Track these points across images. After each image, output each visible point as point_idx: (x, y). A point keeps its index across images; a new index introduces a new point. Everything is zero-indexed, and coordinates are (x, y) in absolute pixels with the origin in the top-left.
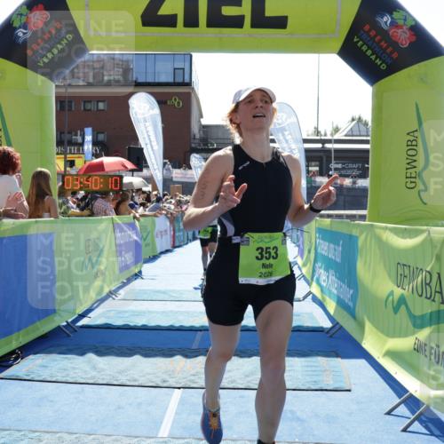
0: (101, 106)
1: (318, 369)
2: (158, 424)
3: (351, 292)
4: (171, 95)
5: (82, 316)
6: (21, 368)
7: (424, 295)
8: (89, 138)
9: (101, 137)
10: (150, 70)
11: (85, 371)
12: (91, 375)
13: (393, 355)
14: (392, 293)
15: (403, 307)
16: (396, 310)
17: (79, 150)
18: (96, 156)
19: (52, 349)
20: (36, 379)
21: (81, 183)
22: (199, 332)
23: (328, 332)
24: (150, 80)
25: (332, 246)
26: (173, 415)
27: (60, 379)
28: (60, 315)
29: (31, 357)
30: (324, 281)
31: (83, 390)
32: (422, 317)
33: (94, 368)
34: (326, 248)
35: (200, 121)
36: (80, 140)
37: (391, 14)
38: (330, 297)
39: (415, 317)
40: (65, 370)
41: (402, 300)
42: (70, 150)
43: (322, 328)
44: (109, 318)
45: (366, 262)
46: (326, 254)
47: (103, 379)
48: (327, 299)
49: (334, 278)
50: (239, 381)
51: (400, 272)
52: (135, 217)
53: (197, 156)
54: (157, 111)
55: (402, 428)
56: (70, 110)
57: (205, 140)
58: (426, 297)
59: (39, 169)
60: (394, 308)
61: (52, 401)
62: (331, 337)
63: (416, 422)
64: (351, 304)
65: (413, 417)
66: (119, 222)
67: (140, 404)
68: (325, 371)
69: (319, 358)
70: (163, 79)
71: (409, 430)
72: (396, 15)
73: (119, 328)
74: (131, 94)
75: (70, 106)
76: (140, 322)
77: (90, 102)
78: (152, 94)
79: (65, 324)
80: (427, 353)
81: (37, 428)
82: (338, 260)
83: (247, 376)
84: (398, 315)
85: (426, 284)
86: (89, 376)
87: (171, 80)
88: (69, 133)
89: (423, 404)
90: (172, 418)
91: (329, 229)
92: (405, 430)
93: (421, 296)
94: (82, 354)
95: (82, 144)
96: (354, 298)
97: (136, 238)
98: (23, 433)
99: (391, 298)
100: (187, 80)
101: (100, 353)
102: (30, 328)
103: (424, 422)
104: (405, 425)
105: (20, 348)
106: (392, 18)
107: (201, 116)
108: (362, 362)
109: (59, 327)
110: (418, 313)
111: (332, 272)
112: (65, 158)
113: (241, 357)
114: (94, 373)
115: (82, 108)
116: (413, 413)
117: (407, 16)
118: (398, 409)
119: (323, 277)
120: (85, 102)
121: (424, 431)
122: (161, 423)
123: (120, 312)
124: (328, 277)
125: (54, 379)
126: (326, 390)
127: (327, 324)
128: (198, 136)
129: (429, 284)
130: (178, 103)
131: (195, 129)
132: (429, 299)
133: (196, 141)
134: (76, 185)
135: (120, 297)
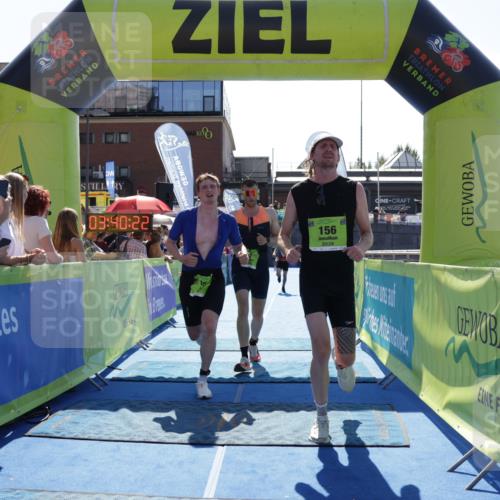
0: (124, 138)
1: (373, 423)
2: (202, 483)
3: (407, 339)
4: (200, 125)
5: (112, 368)
6: (49, 424)
7: (489, 342)
8: (110, 173)
9: (124, 172)
10: (177, 99)
11: (120, 428)
12: (125, 432)
13: (455, 407)
14: (453, 340)
15: (465, 355)
16: (457, 358)
17: (100, 186)
18: (120, 193)
19: (81, 404)
20: (67, 436)
21: (107, 223)
22: (240, 385)
23: (380, 384)
24: (177, 109)
25: (384, 289)
26: (218, 473)
27: (93, 436)
28: (88, 367)
29: (60, 412)
30: (375, 327)
31: (119, 448)
32: (487, 365)
33: (130, 424)
34: (376, 292)
35: (232, 154)
36: (101, 176)
37: (443, 36)
38: (382, 346)
39: (478, 365)
40: (98, 426)
41: (464, 348)
42: (91, 186)
43: (374, 378)
44: (141, 369)
45: (423, 308)
46: (376, 298)
47: (139, 436)
48: (379, 347)
49: (386, 324)
50: (287, 437)
51: (461, 316)
52: (166, 259)
53: (231, 191)
54: (186, 143)
55: (467, 486)
56: (91, 143)
57: (237, 174)
58: (491, 344)
59: (66, 209)
60: (455, 356)
61: (86, 460)
62: (384, 388)
63: (483, 480)
64: (406, 352)
65: (478, 475)
66: (149, 265)
67: (181, 463)
68: (381, 425)
69: (374, 412)
70: (191, 108)
71: (475, 488)
72: (448, 37)
73: (152, 381)
74: (158, 125)
75: (91, 139)
76: (175, 374)
77: (112, 133)
78: (180, 124)
79: (94, 376)
80: (493, 405)
81: (72, 489)
82: (392, 304)
83: (296, 431)
84: (459, 364)
85: (491, 329)
86: (124, 433)
87: (200, 109)
88: (90, 168)
89: (490, 460)
90: (217, 478)
91: (379, 270)
92: (470, 488)
93: (485, 342)
94: (115, 409)
95: (103, 180)
96: (410, 346)
97: (167, 282)
98: (57, 494)
99: (452, 345)
100: (218, 109)
101: (135, 408)
102: (58, 380)
103: (491, 479)
104: (470, 484)
105: (48, 403)
106: (444, 41)
107: (234, 148)
108: (420, 416)
109: (88, 380)
110: (482, 361)
111: (383, 317)
112: (87, 195)
113: (288, 411)
114: (130, 430)
115: (104, 141)
116: (479, 470)
117: (461, 38)
118: (462, 466)
119: (374, 324)
120: (106, 134)
121: (491, 489)
122: (206, 483)
123: (152, 363)
124: (379, 323)
125: (86, 437)
126: (383, 446)
127: (379, 375)
128: (230, 170)
129: (493, 330)
130: (209, 134)
131: (227, 162)
132: (494, 345)
133: (229, 176)
134: (102, 225)
135: (151, 347)
